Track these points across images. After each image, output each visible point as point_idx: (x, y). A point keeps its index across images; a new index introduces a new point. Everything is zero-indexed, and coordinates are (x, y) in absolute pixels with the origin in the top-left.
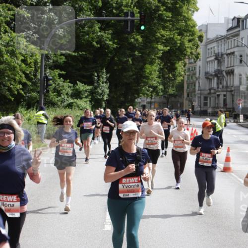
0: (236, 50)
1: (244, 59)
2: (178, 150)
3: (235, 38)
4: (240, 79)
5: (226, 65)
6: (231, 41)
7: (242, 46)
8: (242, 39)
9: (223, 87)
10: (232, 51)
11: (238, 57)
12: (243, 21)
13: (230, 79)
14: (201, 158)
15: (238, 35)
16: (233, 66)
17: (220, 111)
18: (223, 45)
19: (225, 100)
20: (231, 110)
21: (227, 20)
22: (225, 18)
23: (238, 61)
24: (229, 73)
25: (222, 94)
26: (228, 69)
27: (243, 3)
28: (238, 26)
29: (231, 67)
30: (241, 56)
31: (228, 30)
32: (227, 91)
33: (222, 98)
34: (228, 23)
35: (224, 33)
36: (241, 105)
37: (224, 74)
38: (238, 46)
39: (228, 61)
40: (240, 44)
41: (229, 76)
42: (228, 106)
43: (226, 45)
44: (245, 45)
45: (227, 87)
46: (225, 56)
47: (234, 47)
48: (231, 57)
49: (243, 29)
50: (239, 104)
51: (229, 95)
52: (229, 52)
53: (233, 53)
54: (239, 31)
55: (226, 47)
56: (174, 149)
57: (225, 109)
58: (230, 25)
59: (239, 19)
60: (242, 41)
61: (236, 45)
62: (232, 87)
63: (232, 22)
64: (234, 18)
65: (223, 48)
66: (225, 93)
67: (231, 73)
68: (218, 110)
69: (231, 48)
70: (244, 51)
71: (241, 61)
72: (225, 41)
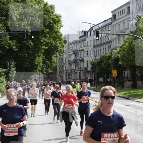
0: (84, 48)
1: (89, 53)
2: (47, 98)
3: (84, 42)
4: (88, 64)
5: (79, 56)
6: (82, 43)
7: (88, 46)
8: (87, 42)
9: (78, 68)
10: (82, 49)
11: (86, 52)
12: (87, 33)
13: (82, 64)
14: (55, 100)
15: (85, 40)
16: (83, 57)
17: (77, 81)
18: (77, 46)
19: (80, 75)
20: (83, 80)
21: (79, 32)
22: (78, 31)
23: (86, 54)
24: (81, 61)
25: (78, 72)
26: (81, 58)
27: (87, 23)
28: (85, 35)
29: (82, 57)
30: (87, 51)
31: (79, 38)
32: (81, 71)
33: (78, 74)
34: (79, 34)
35: (77, 39)
36: (88, 78)
37: (79, 61)
38: (85, 46)
39: (80, 54)
40: (86, 45)
41: (81, 62)
42: (81, 79)
43: (79, 45)
44: (89, 46)
45: (81, 68)
46: (79, 51)
47: (83, 47)
48: (82, 52)
49: (88, 37)
50: (87, 77)
51: (82, 72)
52: (81, 49)
53: (83, 50)
54: (86, 38)
55: (79, 47)
56: (45, 98)
57: (80, 81)
58: (81, 35)
59: (85, 32)
60: (87, 43)
61: (84, 45)
62: (83, 68)
63: (81, 33)
64: (83, 31)
65: (77, 47)
66: (80, 72)
67: (82, 60)
68: (76, 81)
69: (82, 47)
70: (89, 49)
71: (87, 54)
72: (78, 43)
